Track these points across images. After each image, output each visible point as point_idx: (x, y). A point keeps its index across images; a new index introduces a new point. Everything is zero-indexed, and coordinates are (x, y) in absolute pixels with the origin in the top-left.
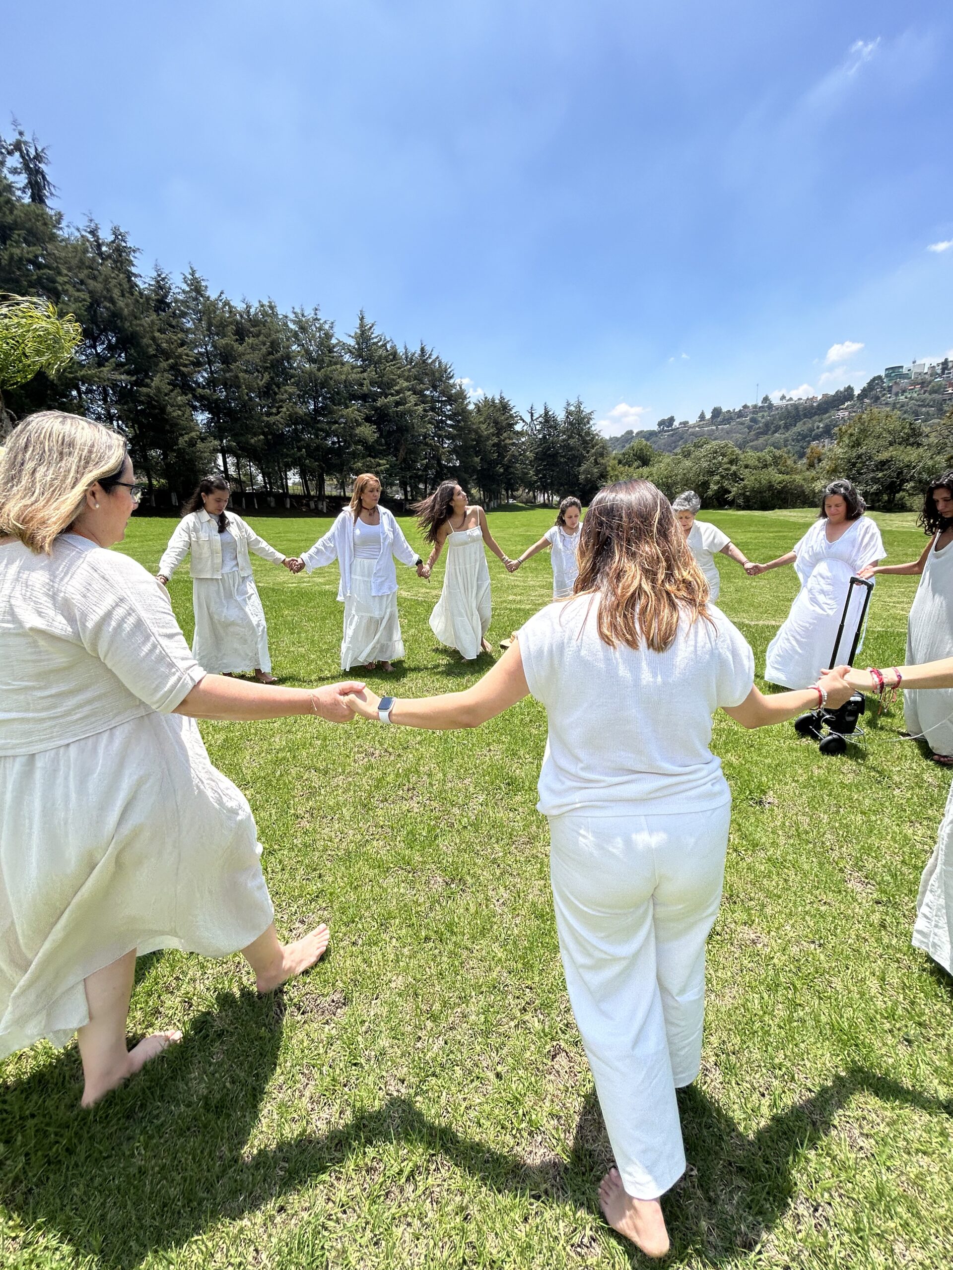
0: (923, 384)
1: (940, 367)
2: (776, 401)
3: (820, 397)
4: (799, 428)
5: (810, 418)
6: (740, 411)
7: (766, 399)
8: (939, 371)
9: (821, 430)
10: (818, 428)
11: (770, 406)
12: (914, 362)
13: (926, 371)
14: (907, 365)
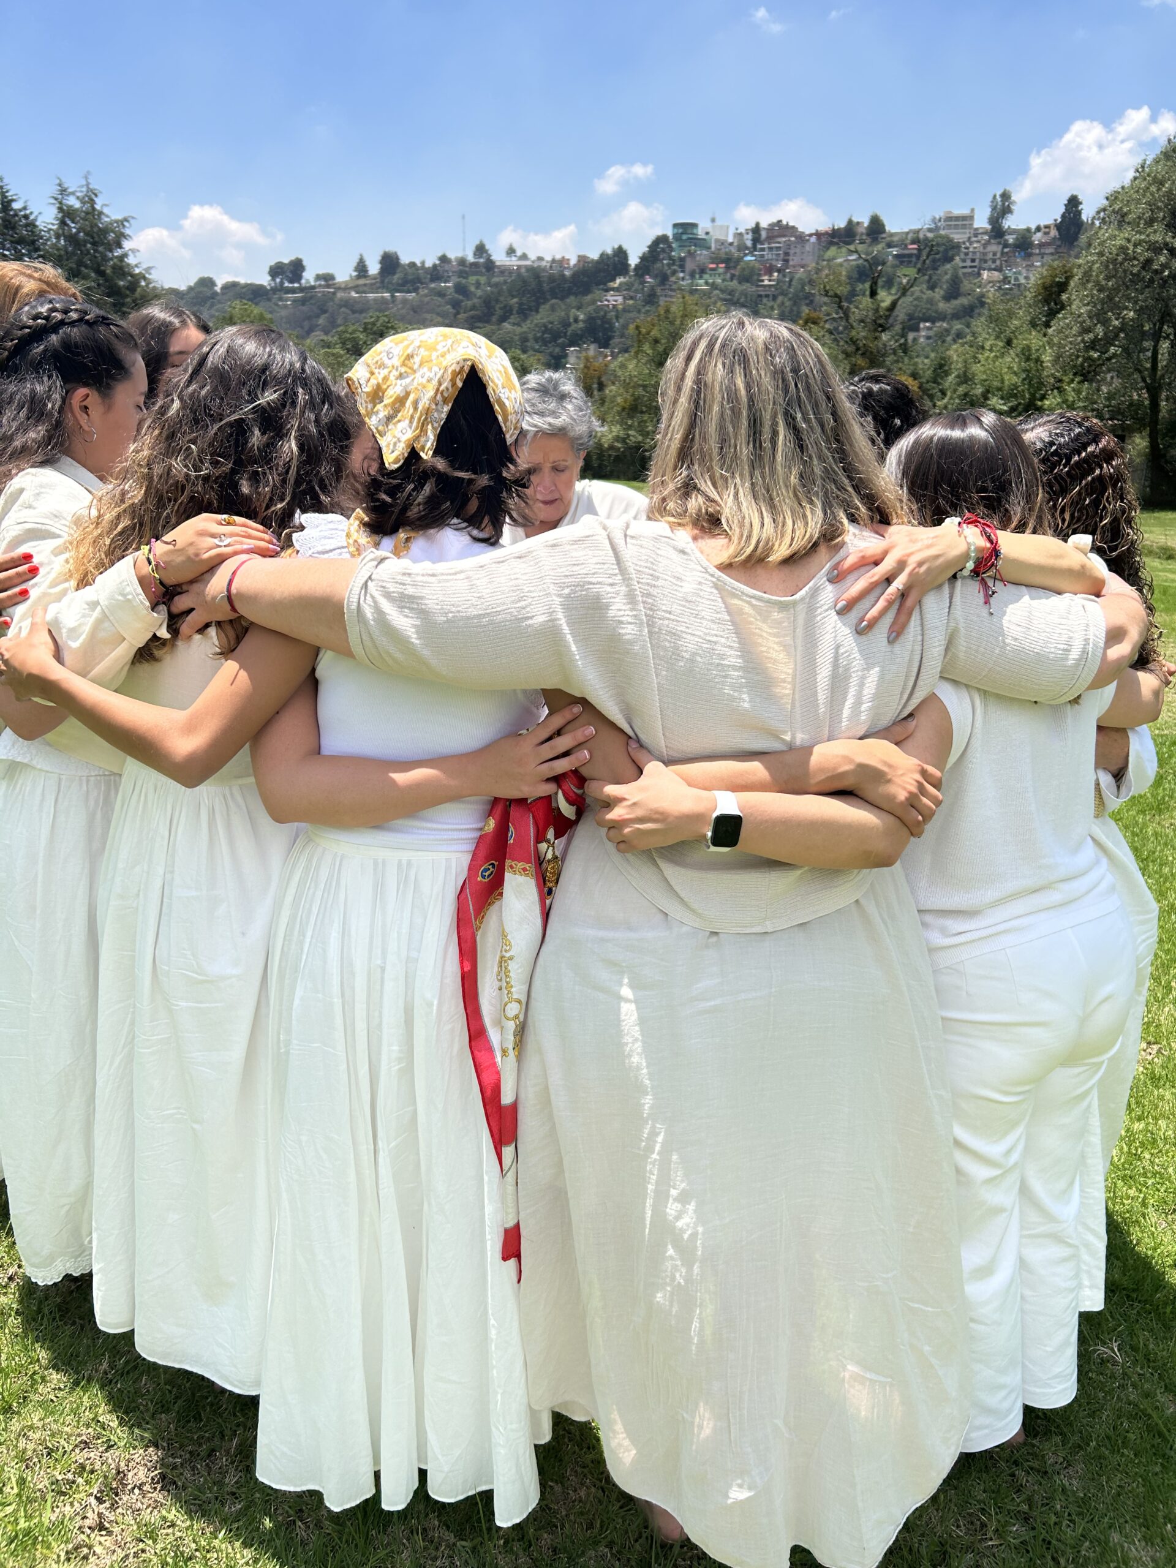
0: (730, 262)
1: (750, 236)
2: (499, 257)
3: (573, 261)
4: (543, 316)
5: (562, 299)
6: (435, 266)
7: (481, 249)
8: (749, 243)
9: (581, 325)
10: (576, 320)
11: (490, 265)
12: (713, 220)
13: (730, 240)
14: (704, 226)
